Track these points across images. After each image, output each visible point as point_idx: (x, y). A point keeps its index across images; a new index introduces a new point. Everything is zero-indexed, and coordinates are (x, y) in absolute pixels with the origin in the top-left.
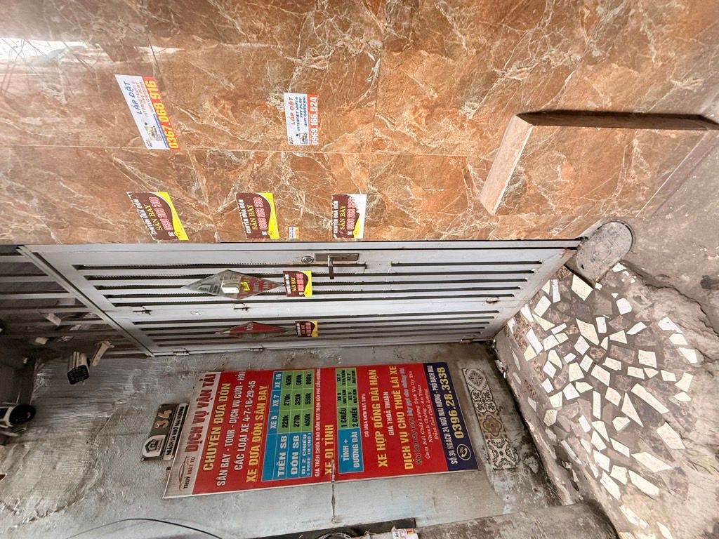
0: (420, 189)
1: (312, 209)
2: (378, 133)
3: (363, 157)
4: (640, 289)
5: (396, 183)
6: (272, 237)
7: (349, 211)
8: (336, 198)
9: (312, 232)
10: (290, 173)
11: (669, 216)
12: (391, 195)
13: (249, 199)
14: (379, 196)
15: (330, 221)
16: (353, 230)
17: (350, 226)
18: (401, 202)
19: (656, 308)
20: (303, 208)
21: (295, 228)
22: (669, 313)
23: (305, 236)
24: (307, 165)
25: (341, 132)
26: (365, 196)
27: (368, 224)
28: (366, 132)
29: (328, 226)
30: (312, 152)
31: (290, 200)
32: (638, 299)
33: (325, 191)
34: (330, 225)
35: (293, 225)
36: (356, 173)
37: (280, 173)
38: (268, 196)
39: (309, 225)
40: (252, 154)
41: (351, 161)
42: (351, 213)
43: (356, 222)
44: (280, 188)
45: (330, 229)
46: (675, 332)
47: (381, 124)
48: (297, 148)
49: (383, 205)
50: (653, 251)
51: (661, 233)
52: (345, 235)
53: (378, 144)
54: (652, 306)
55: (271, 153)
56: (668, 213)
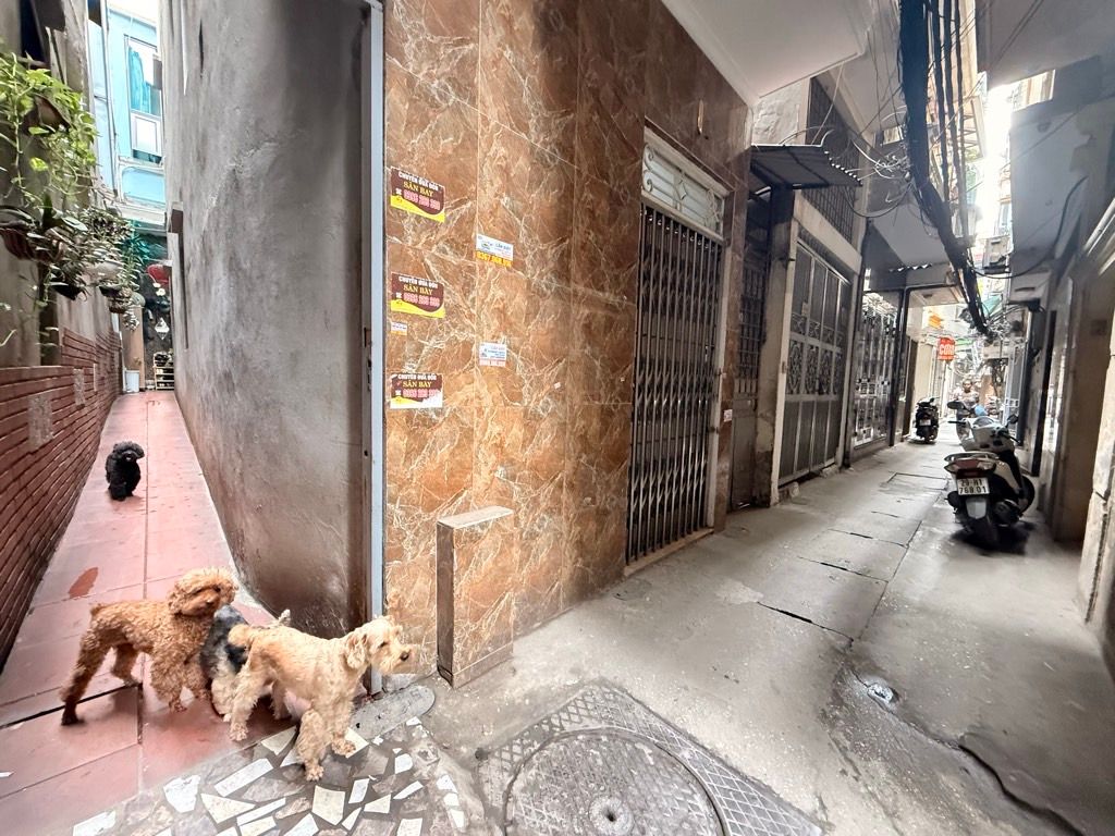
0: (446, 458)
1: (428, 353)
2: (487, 410)
3: (472, 400)
4: (429, 745)
5: (452, 433)
6: (393, 302)
7: (426, 391)
8: (439, 378)
9: (400, 349)
10: (461, 339)
11: (467, 695)
12: (442, 431)
13: (438, 293)
14: (441, 419)
15: (414, 371)
16: (402, 396)
17: (407, 393)
18: (434, 442)
19: (440, 763)
20: (430, 344)
21: (406, 331)
22: (449, 772)
23: (394, 340)
24: (466, 354)
25: (488, 382)
26: (441, 406)
27: (410, 413)
28: (487, 401)
29: (407, 368)
30: (475, 360)
31: (437, 333)
32: (424, 755)
33: (444, 367)
34: (409, 371)
35: (410, 330)
36: (461, 396)
37: (460, 330)
38: (440, 313)
39: (408, 348)
40: (474, 312)
41: (469, 391)
42: (422, 393)
43: (413, 399)
44: (448, 327)
45: (404, 371)
46: (451, 791)
47: (492, 411)
48: (478, 348)
49: (431, 424)
50: (446, 718)
51: (457, 705)
52: (396, 388)
53: (480, 411)
54: (437, 762)
55: (475, 327)
56: (467, 692)
